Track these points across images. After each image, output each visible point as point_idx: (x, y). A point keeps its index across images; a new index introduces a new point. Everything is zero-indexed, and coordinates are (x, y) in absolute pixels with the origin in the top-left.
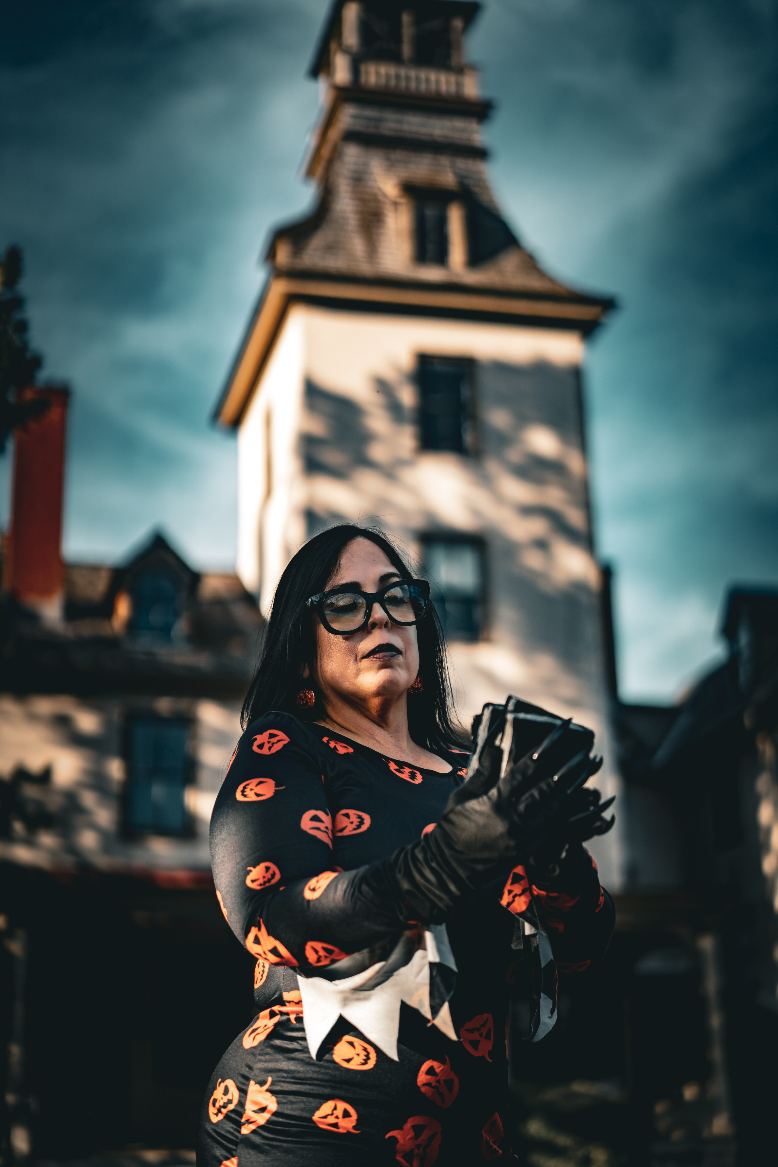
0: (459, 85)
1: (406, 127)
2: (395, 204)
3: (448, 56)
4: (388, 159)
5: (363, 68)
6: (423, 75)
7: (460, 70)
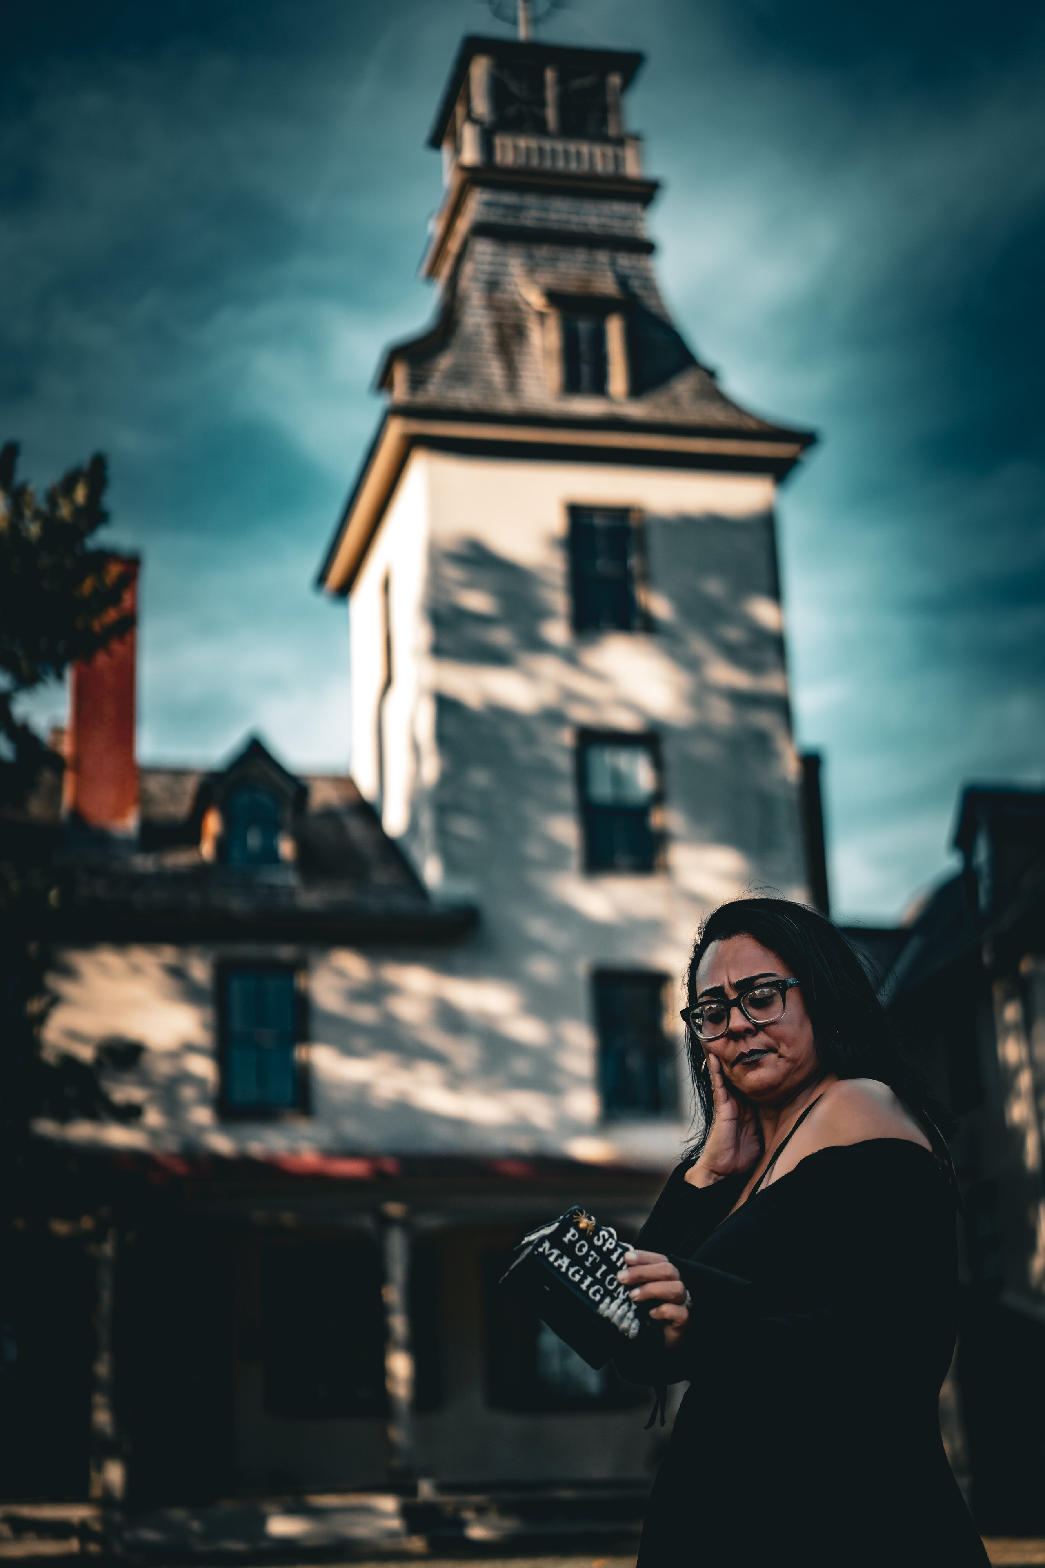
0: (618, 161)
1: (553, 216)
2: (541, 316)
3: (604, 122)
4: (530, 257)
5: (498, 141)
6: (572, 147)
7: (620, 141)
